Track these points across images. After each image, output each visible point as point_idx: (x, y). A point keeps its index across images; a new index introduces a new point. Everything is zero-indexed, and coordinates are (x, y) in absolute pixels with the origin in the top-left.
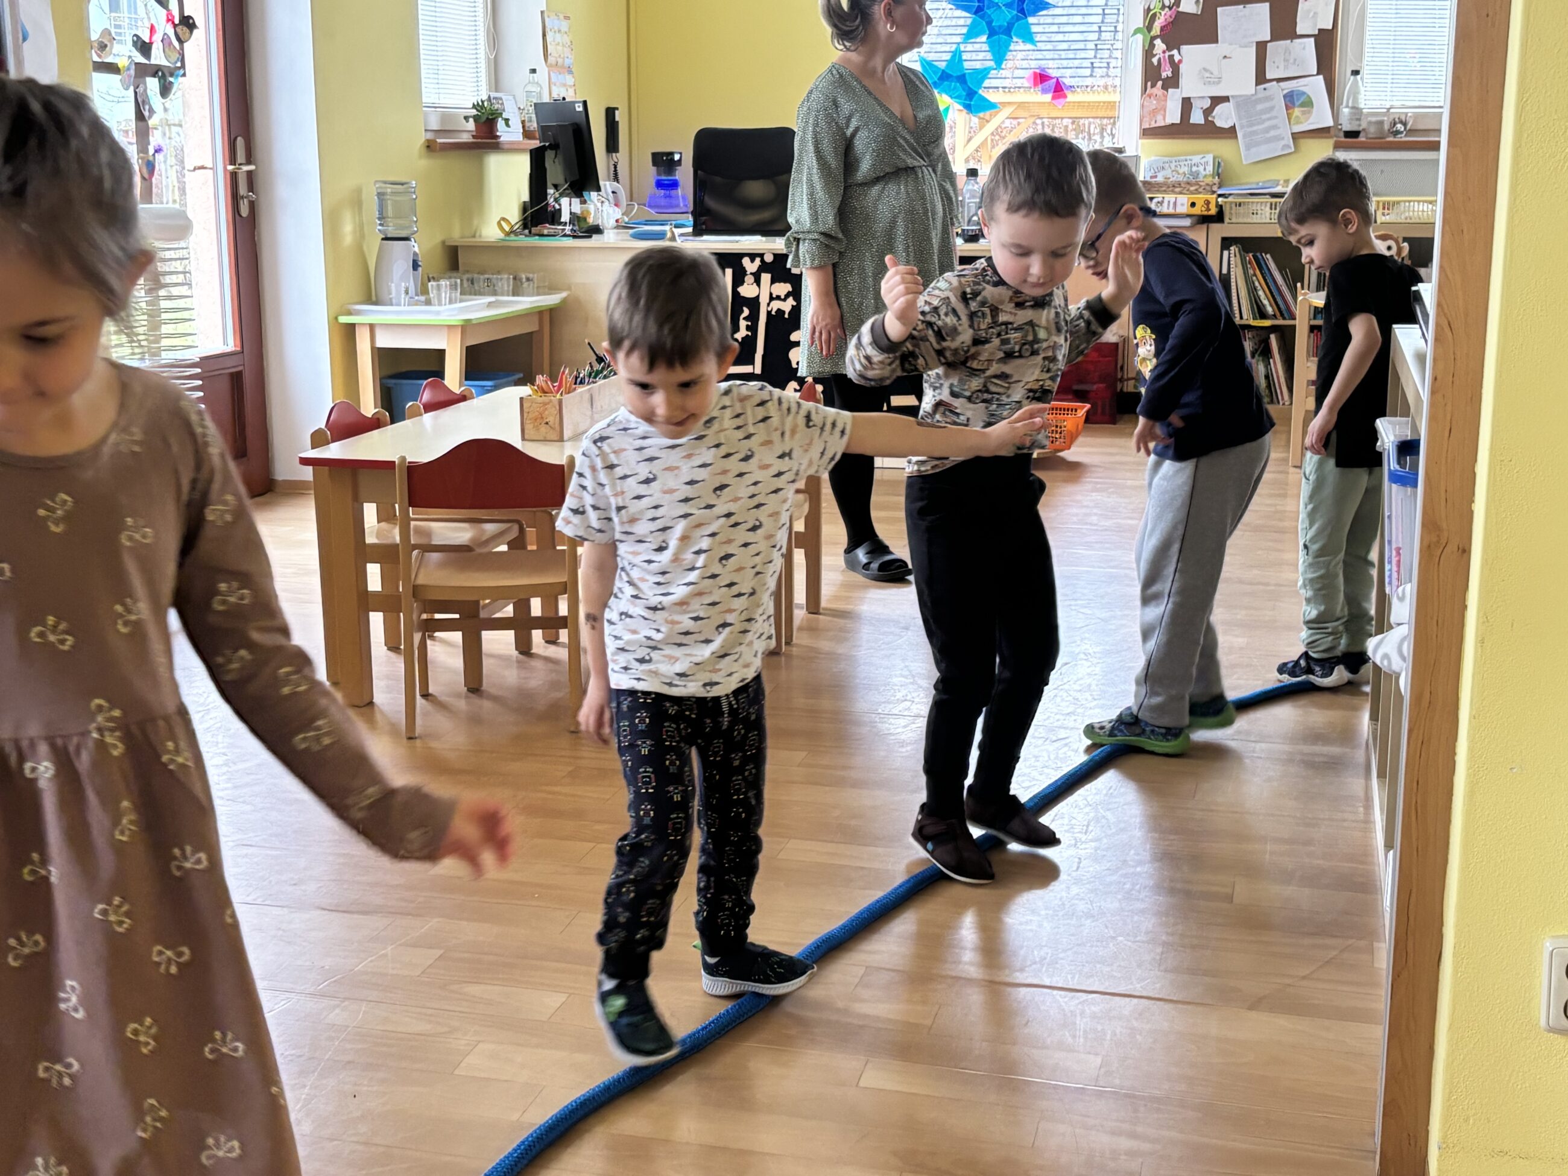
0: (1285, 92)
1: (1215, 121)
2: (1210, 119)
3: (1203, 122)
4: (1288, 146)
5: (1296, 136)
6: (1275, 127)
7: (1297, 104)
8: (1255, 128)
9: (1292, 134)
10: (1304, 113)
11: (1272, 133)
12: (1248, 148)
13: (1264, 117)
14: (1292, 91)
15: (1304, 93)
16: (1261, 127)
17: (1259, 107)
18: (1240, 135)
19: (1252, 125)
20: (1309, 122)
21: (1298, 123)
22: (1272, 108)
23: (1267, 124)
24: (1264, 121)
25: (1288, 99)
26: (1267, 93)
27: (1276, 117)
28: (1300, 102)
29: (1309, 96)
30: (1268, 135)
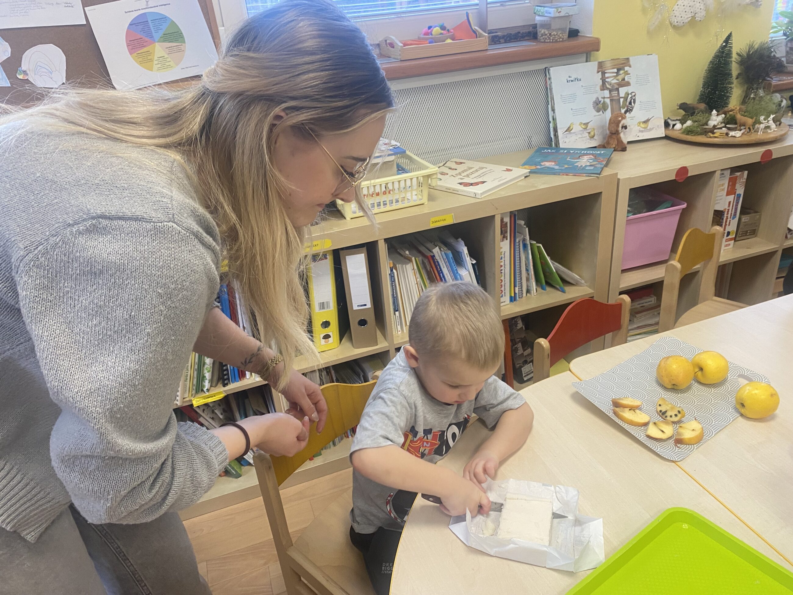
0: (133, 16)
1: (31, 80)
2: (20, 77)
3: (6, 83)
10: (171, 51)
14: (143, 15)
20: (183, 65)
21: (164, 67)
28: (161, 33)
29: (173, 23)
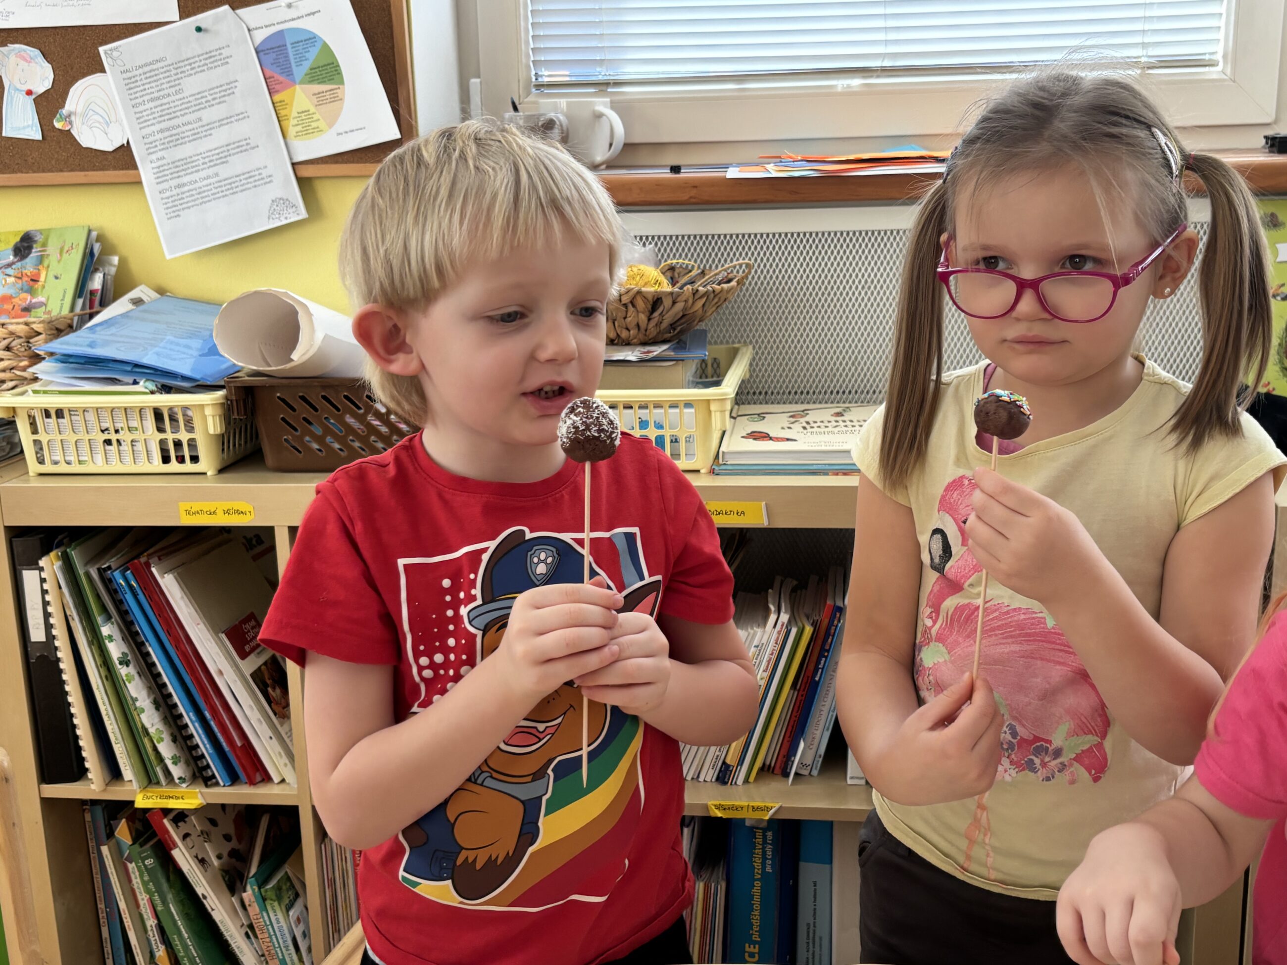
0: (260, 36)
1: (74, 132)
2: (58, 125)
3: (36, 134)
4: (284, 202)
5: (306, 172)
6: (244, 147)
7: (300, 72)
8: (186, 151)
9: (294, 165)
10: (320, 100)
11: (237, 165)
12: (175, 208)
13: (208, 115)
14: (280, 33)
15: (312, 39)
16: (205, 145)
17: (192, 85)
18: (146, 172)
19: (177, 141)
20: (339, 127)
21: (308, 131)
22: (228, 89)
23: (220, 137)
24: (210, 127)
25: (268, 59)
26: (208, 43)
27: (241, 116)
28: (306, 67)
29: (326, 49)
30: (225, 171)
